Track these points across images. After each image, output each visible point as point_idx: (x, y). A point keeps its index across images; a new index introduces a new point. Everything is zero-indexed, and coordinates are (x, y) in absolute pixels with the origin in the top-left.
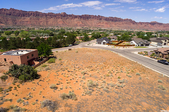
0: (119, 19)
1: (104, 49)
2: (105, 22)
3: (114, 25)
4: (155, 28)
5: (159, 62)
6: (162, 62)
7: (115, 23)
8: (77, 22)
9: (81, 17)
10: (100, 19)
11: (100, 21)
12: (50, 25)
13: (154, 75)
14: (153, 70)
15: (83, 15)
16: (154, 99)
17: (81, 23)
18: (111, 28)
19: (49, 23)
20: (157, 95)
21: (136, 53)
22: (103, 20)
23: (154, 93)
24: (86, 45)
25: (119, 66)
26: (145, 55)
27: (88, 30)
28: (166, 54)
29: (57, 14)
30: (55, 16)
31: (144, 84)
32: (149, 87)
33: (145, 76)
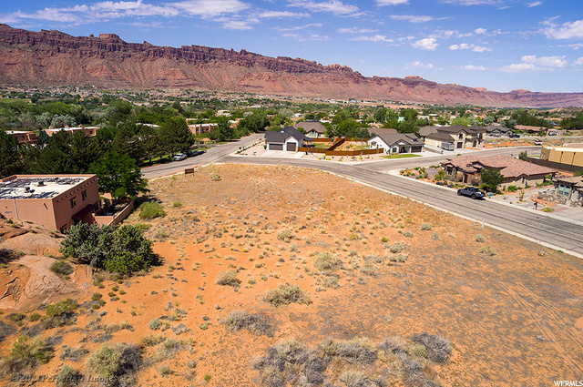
0: (310, 64)
1: (297, 164)
2: (267, 73)
3: (296, 86)
4: (419, 97)
5: (462, 194)
6: (468, 192)
7: (300, 78)
8: (165, 70)
9: (179, 54)
10: (250, 64)
11: (247, 70)
12: (55, 82)
13: (461, 227)
14: (456, 214)
15: (186, 49)
16: (480, 276)
17: (179, 76)
18: (286, 94)
19: (49, 72)
20: (485, 267)
21: (395, 172)
22: (259, 69)
23: (478, 265)
24: (233, 155)
25: (368, 212)
26: (421, 177)
27: (207, 102)
28: (472, 173)
29: (80, 38)
30: (76, 46)
31: (449, 248)
32: (462, 253)
33: (444, 231)
